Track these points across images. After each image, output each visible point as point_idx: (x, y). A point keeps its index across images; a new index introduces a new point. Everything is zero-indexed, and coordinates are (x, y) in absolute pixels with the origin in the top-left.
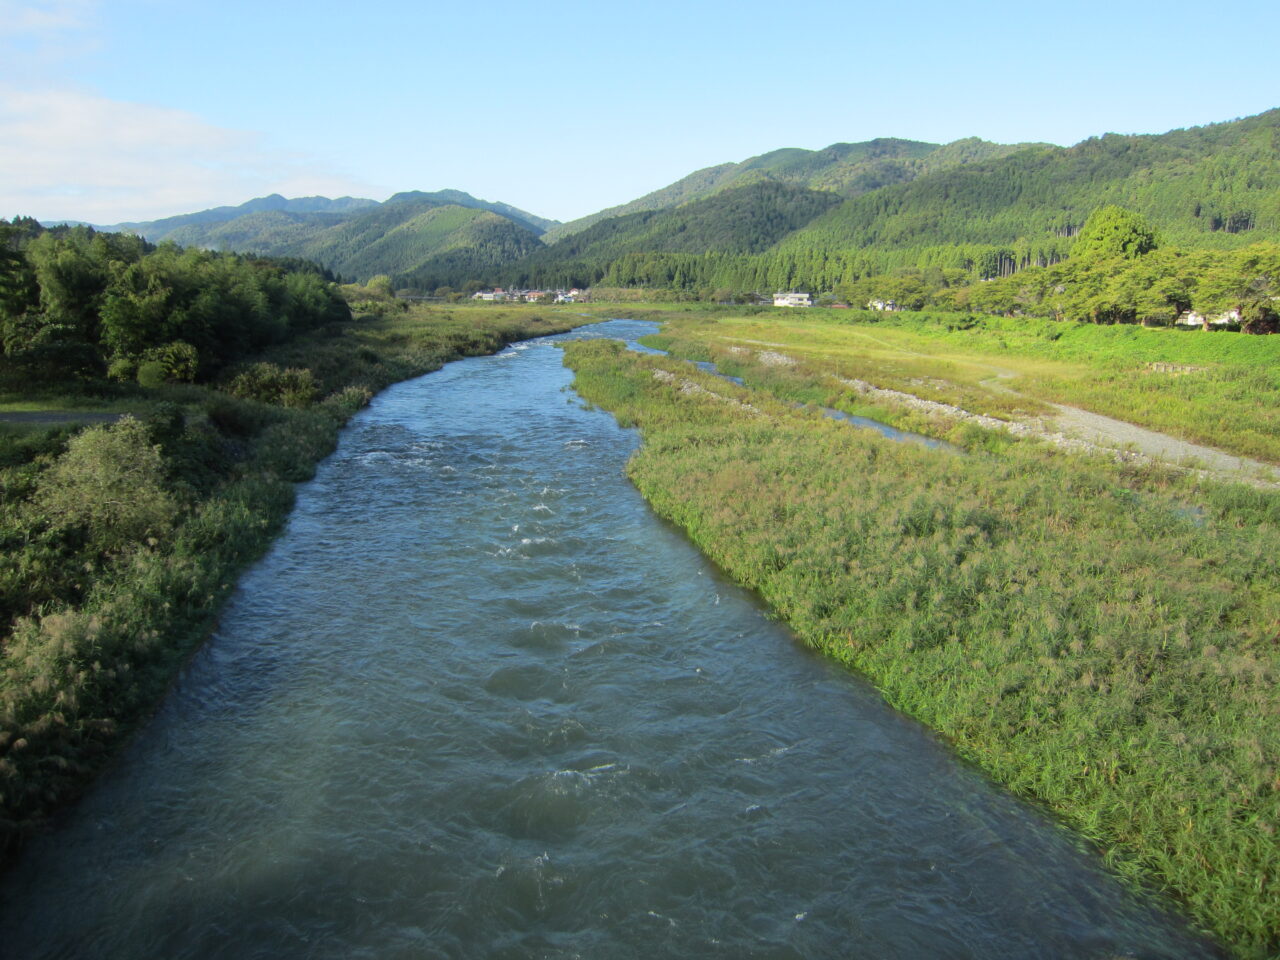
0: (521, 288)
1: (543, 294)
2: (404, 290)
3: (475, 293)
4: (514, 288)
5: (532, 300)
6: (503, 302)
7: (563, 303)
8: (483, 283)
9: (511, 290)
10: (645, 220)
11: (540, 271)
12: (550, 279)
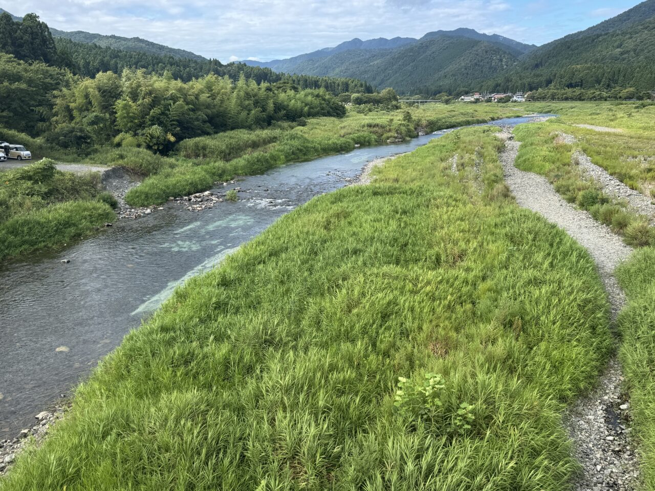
0: (491, 93)
3: (460, 97)
4: (487, 93)
5: (496, 100)
6: (477, 101)
7: (515, 101)
8: (468, 90)
9: (484, 94)
10: (593, 40)
11: (508, 80)
12: (514, 86)
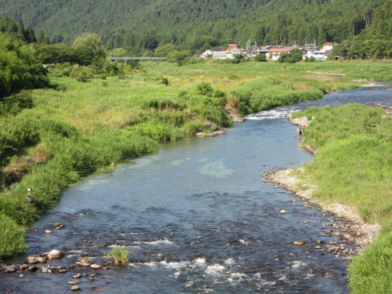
0: (260, 44)
1: (287, 50)
2: (118, 50)
3: (204, 51)
4: (252, 44)
5: (274, 58)
7: (313, 60)
8: (214, 39)
9: (248, 47)
11: (285, 22)
12: (297, 32)
